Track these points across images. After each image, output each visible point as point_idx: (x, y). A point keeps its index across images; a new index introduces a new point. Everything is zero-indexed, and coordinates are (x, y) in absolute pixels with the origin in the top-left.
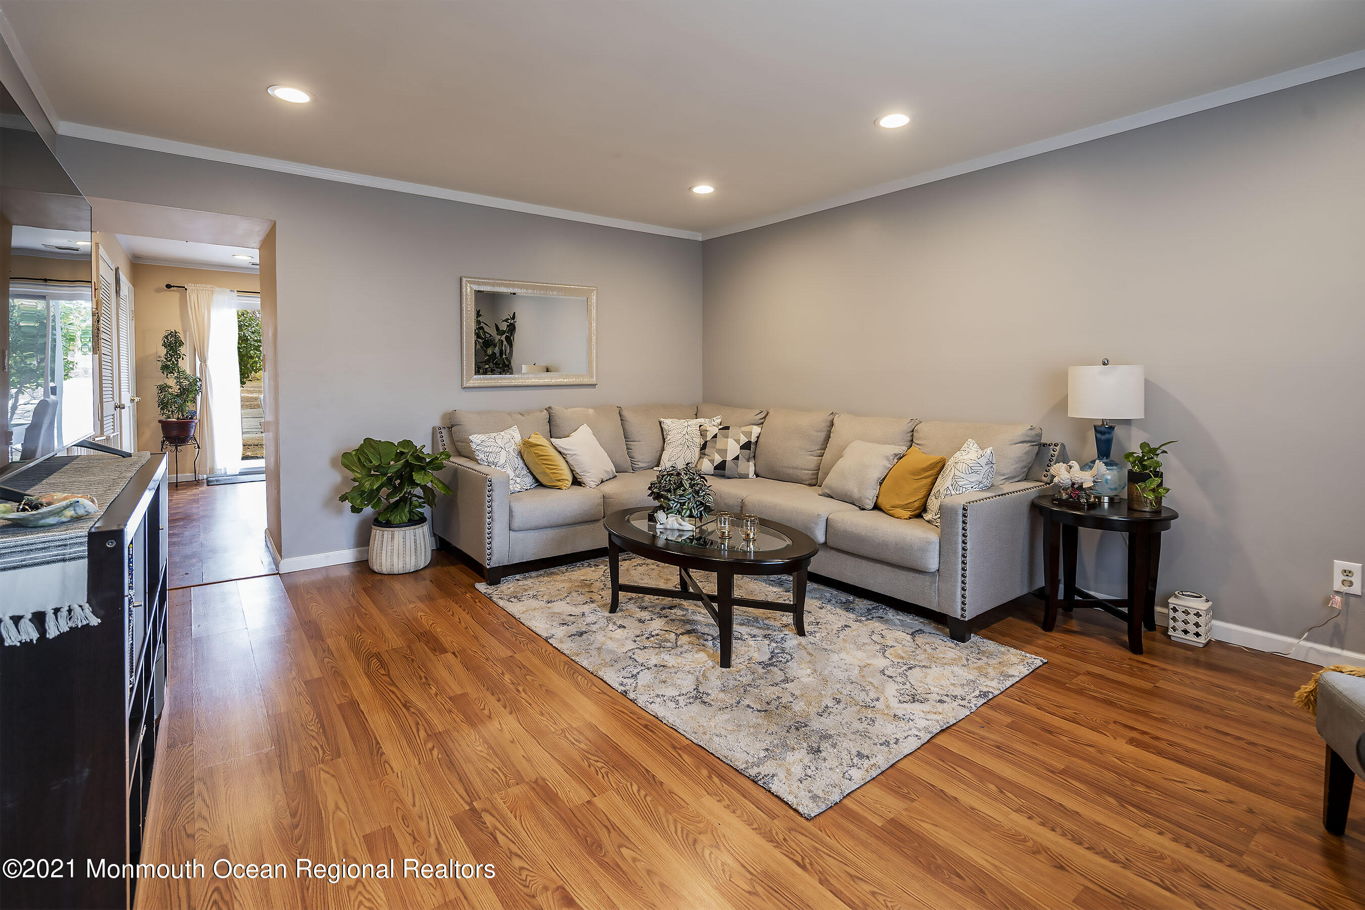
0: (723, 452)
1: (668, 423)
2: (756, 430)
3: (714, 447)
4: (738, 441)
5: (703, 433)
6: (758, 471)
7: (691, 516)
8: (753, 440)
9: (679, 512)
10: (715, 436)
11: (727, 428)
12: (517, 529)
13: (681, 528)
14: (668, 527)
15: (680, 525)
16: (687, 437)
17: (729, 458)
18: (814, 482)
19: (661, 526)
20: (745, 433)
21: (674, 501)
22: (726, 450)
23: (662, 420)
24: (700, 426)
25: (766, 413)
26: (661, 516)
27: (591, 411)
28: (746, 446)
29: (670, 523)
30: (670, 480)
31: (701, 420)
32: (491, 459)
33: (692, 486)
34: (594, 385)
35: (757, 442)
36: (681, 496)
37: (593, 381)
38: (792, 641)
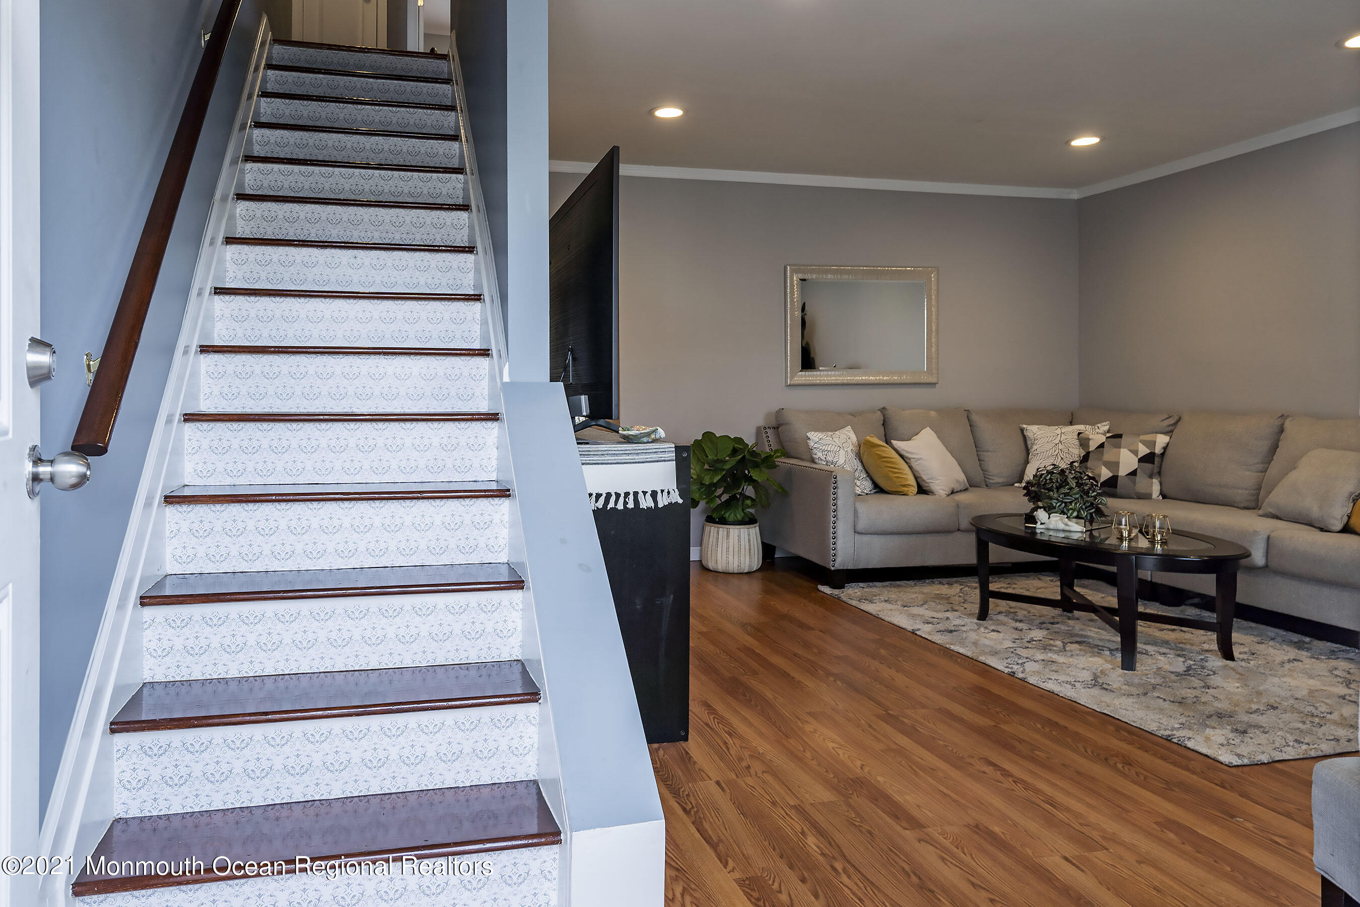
0: (1114, 465)
1: (1033, 430)
2: (1162, 440)
3: (1100, 459)
4: (1135, 452)
5: (1083, 441)
6: (1165, 491)
7: (1077, 517)
8: (1158, 450)
9: (1063, 513)
10: (1102, 446)
11: (1119, 436)
12: (863, 531)
13: (1067, 528)
14: (1051, 527)
15: (1067, 525)
16: (1061, 447)
17: (1123, 472)
18: (1253, 504)
19: (1042, 526)
20: (1145, 443)
21: (1057, 500)
22: (1118, 463)
23: (1025, 426)
24: (1079, 434)
25: (1176, 418)
26: (1041, 515)
27: (933, 413)
28: (1148, 459)
29: (1053, 522)
30: (1050, 479)
31: (1081, 427)
32: (830, 458)
33: (1079, 485)
34: (934, 384)
35: (1163, 454)
36: (1066, 494)
37: (934, 380)
38: (1216, 662)
